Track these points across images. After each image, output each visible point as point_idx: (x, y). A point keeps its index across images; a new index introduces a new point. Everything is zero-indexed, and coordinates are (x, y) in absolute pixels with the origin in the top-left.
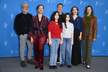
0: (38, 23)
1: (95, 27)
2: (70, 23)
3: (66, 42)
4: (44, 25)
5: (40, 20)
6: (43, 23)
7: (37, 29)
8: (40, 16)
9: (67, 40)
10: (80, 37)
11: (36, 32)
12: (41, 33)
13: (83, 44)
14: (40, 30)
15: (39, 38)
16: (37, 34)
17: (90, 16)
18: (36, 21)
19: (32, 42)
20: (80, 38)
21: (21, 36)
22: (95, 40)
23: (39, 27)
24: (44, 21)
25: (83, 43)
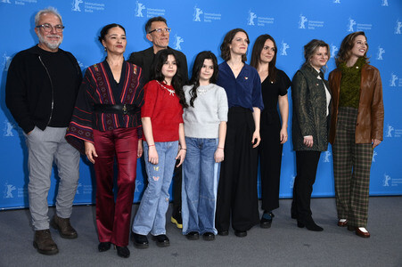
0: (111, 88)
2: (212, 85)
3: (201, 154)
4: (131, 95)
5: (117, 78)
6: (129, 87)
7: (107, 108)
8: (116, 64)
9: (201, 146)
11: (106, 119)
12: (121, 121)
14: (120, 113)
15: (114, 138)
16: (107, 126)
18: (104, 80)
19: (91, 157)
23: (118, 102)
24: (130, 81)
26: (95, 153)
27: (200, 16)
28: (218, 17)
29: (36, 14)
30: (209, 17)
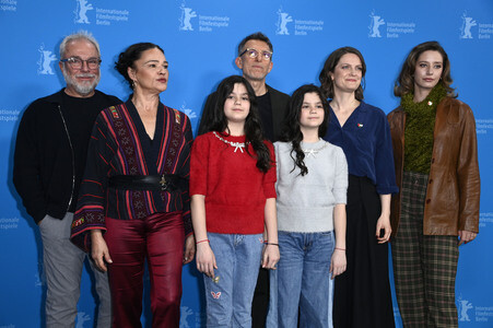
0: (143, 147)
1: (463, 161)
2: (322, 142)
3: (306, 258)
4: (174, 159)
5: (150, 131)
6: (170, 145)
7: (133, 181)
9: (306, 246)
10: (384, 221)
11: (133, 200)
12: (159, 203)
13: (402, 262)
14: (155, 189)
15: (145, 231)
16: (135, 210)
17: (427, 100)
18: (129, 134)
19: (102, 263)
20: (383, 231)
21: (48, 222)
22: (466, 235)
23: (152, 171)
24: (171, 136)
25: (402, 255)
26: (107, 256)
27: (288, 25)
28: (317, 26)
29: (61, 42)
30: (305, 27)
